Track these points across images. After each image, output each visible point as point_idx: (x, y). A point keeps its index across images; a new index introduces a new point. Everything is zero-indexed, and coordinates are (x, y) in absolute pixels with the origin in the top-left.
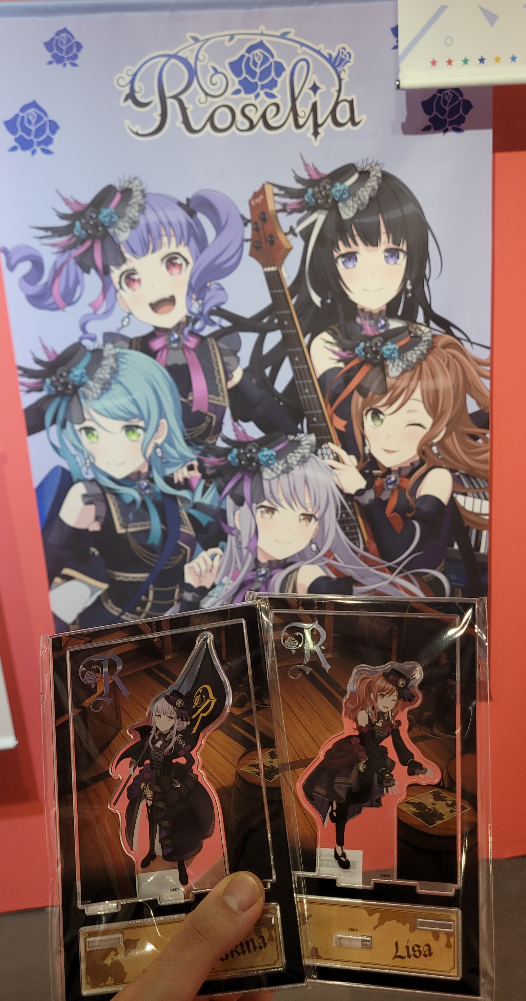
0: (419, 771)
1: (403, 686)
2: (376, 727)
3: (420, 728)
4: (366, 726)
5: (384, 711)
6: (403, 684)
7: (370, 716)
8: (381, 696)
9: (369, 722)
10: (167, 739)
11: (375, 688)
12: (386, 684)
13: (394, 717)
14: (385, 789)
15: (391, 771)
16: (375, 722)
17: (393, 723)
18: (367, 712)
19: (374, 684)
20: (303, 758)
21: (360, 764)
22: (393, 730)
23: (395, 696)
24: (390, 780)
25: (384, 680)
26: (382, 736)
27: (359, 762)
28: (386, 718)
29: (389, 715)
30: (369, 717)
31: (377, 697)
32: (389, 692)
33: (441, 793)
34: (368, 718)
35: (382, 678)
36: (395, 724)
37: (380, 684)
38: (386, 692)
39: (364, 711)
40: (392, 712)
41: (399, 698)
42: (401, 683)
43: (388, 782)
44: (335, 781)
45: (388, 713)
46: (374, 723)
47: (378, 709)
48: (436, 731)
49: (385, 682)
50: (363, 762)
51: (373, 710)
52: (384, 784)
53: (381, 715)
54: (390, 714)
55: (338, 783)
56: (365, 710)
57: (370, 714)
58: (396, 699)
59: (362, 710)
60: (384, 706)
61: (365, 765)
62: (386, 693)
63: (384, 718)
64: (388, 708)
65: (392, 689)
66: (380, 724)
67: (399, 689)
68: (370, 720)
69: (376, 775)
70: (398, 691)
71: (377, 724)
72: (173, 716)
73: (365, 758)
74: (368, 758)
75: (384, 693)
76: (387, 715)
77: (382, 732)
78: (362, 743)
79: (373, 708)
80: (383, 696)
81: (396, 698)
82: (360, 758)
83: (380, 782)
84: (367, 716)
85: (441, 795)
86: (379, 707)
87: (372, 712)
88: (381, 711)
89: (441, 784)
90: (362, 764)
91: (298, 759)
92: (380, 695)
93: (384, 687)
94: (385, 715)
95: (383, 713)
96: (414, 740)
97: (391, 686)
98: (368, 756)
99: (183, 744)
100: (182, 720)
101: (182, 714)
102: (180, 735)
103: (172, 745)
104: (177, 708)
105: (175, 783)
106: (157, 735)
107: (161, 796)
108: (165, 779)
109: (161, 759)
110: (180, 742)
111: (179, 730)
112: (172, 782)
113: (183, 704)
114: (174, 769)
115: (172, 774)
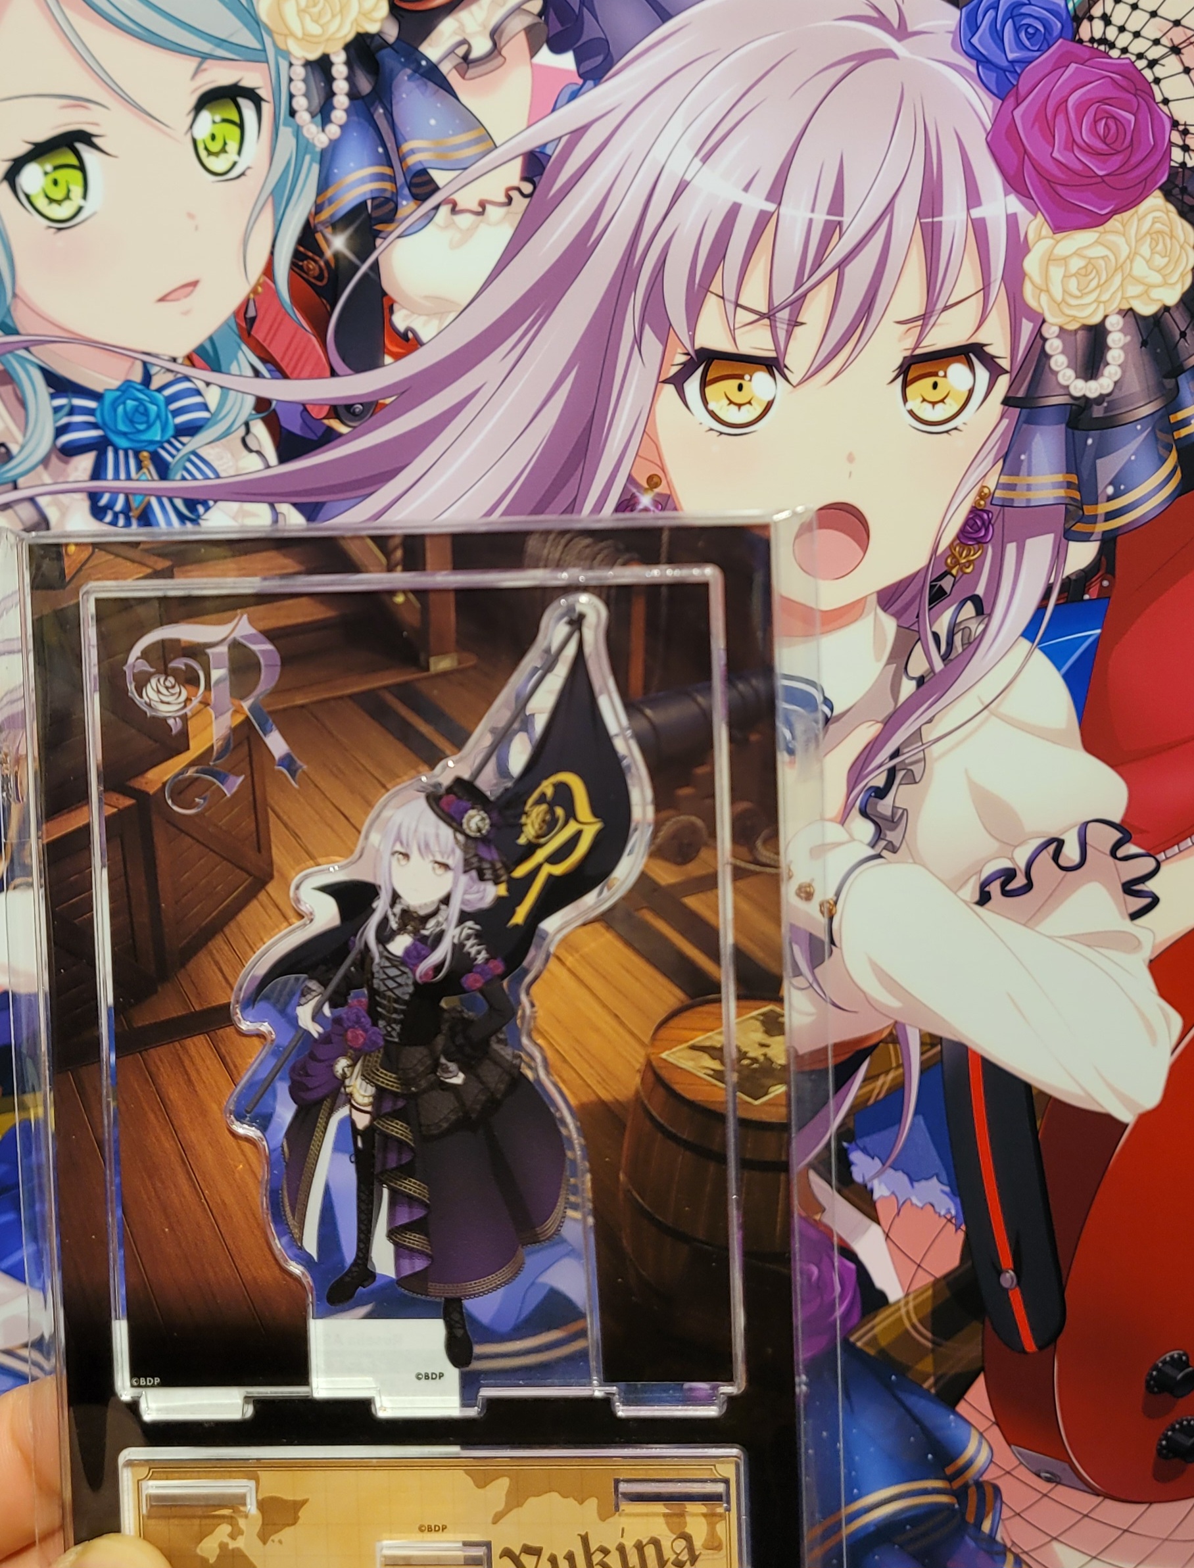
10: (427, 932)
99: (479, 952)
100: (482, 878)
101: (481, 860)
102: (470, 924)
103: (443, 952)
104: (467, 836)
105: (446, 1070)
106: (394, 915)
107: (401, 1104)
108: (416, 1056)
109: (406, 992)
110: (472, 947)
111: (468, 909)
112: (436, 1065)
113: (486, 827)
114: (445, 1027)
115: (440, 1041)
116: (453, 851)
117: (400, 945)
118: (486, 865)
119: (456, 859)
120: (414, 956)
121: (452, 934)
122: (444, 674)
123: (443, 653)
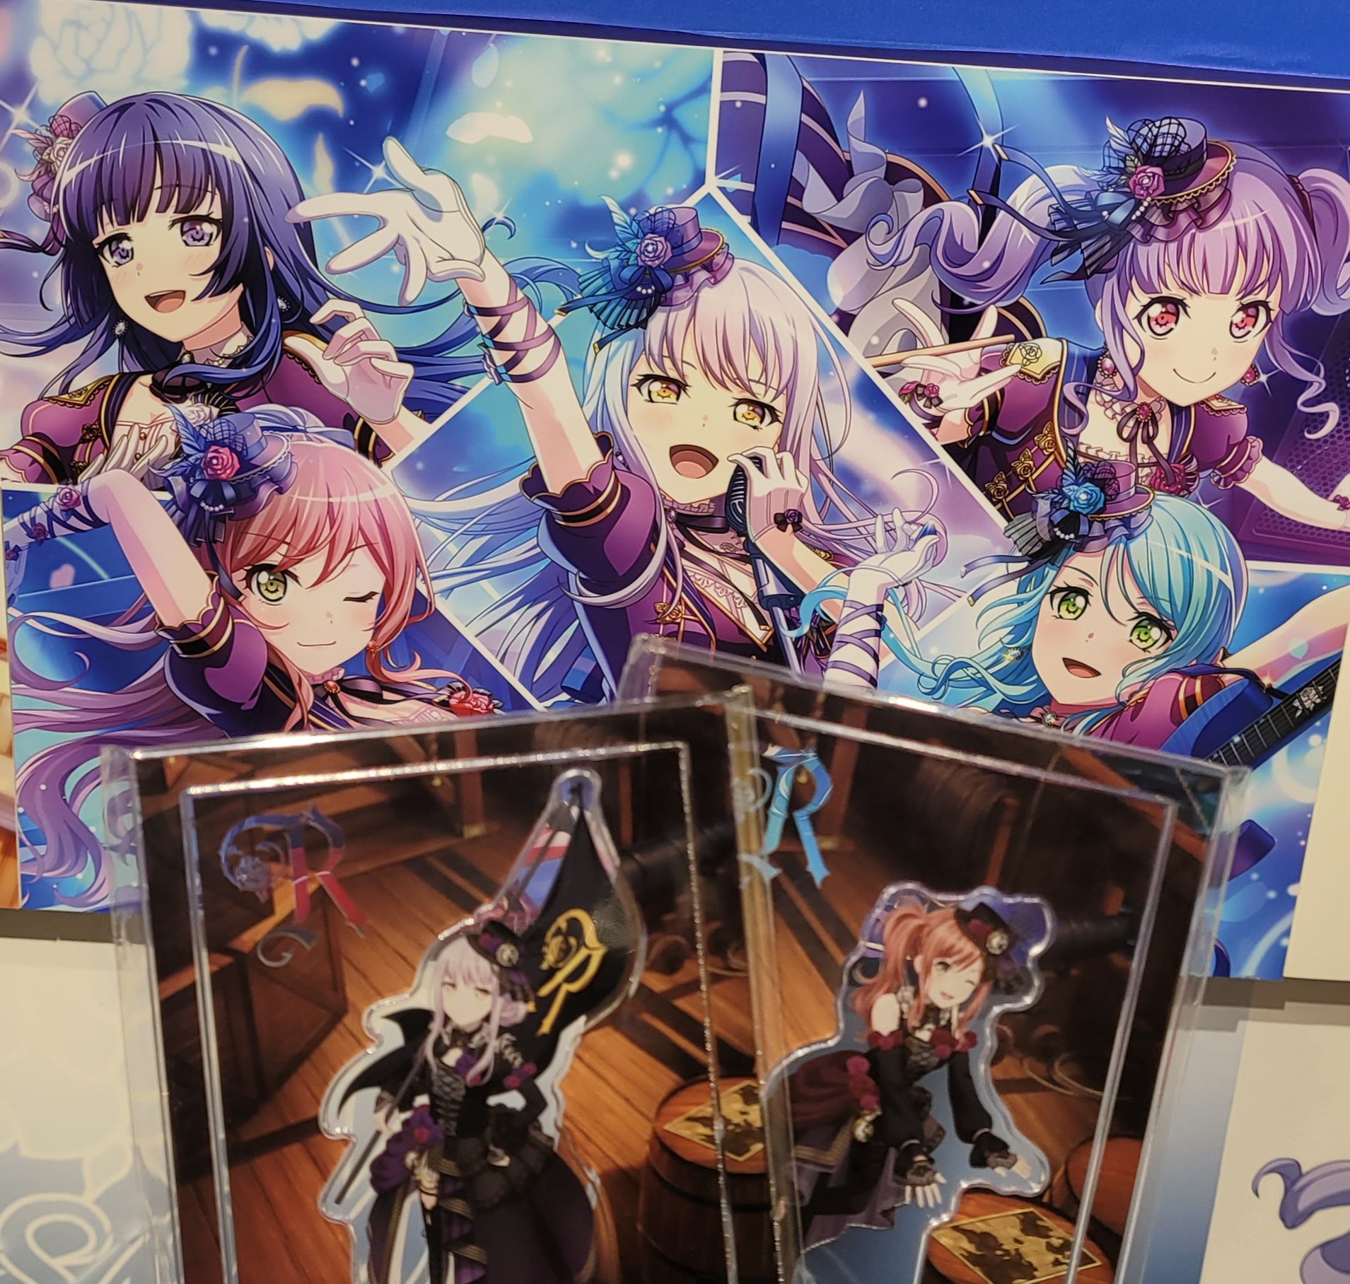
0: (998, 1159)
1: (998, 952)
2: (915, 1042)
5: (941, 1006)
6: (1001, 947)
7: (905, 1011)
8: (940, 966)
10: (472, 1046)
11: (930, 945)
12: (960, 939)
13: (961, 1023)
14: (908, 1189)
15: (931, 1149)
16: (915, 1029)
17: (956, 1036)
18: (900, 999)
19: (929, 933)
21: (859, 1122)
23: (975, 971)
25: (955, 927)
26: (925, 1062)
27: (859, 1117)
28: (943, 1023)
29: (951, 1017)
30: (902, 1013)
31: (931, 968)
32: (963, 961)
35: (952, 922)
36: (962, 1040)
37: (945, 937)
38: (955, 958)
39: (891, 997)
40: (959, 1011)
42: (996, 942)
43: (918, 1175)
45: (951, 1012)
47: (927, 996)
48: (1059, 1074)
49: (958, 934)
50: (869, 1118)
51: (915, 998)
52: (909, 1176)
53: (931, 1012)
54: (955, 1013)
55: (797, 1159)
56: (896, 993)
57: (905, 1007)
58: (976, 981)
59: (888, 992)
60: (943, 994)
61: (870, 1126)
62: (954, 962)
63: (937, 1021)
64: (953, 998)
65: (971, 955)
67: (989, 957)
69: (892, 1155)
70: (986, 962)
72: (489, 987)
73: (874, 1111)
74: (882, 1111)
75: (950, 961)
76: (948, 1015)
77: (926, 1055)
78: (874, 1073)
79: (916, 993)
81: (976, 978)
82: (863, 1109)
83: (901, 1171)
84: (899, 1011)
86: (931, 994)
87: (912, 1003)
89: (1045, 1198)
90: (864, 1124)
92: (939, 963)
93: (953, 946)
94: (943, 1015)
95: (939, 1010)
97: (970, 947)
98: (881, 1106)
99: (515, 1058)
100: (514, 998)
101: (512, 983)
102: (507, 1036)
103: (487, 1060)
104: (501, 966)
105: (495, 1155)
106: (447, 1033)
107: (460, 1185)
108: (470, 1146)
109: (459, 1094)
110: (509, 1055)
111: (505, 1024)
112: (487, 1152)
113: (515, 957)
114: (492, 1121)
115: (489, 1132)
116: (490, 980)
117: (452, 1057)
118: (517, 989)
119: (493, 985)
120: (464, 1065)
121: (494, 1045)
122: (475, 839)
123: (473, 822)
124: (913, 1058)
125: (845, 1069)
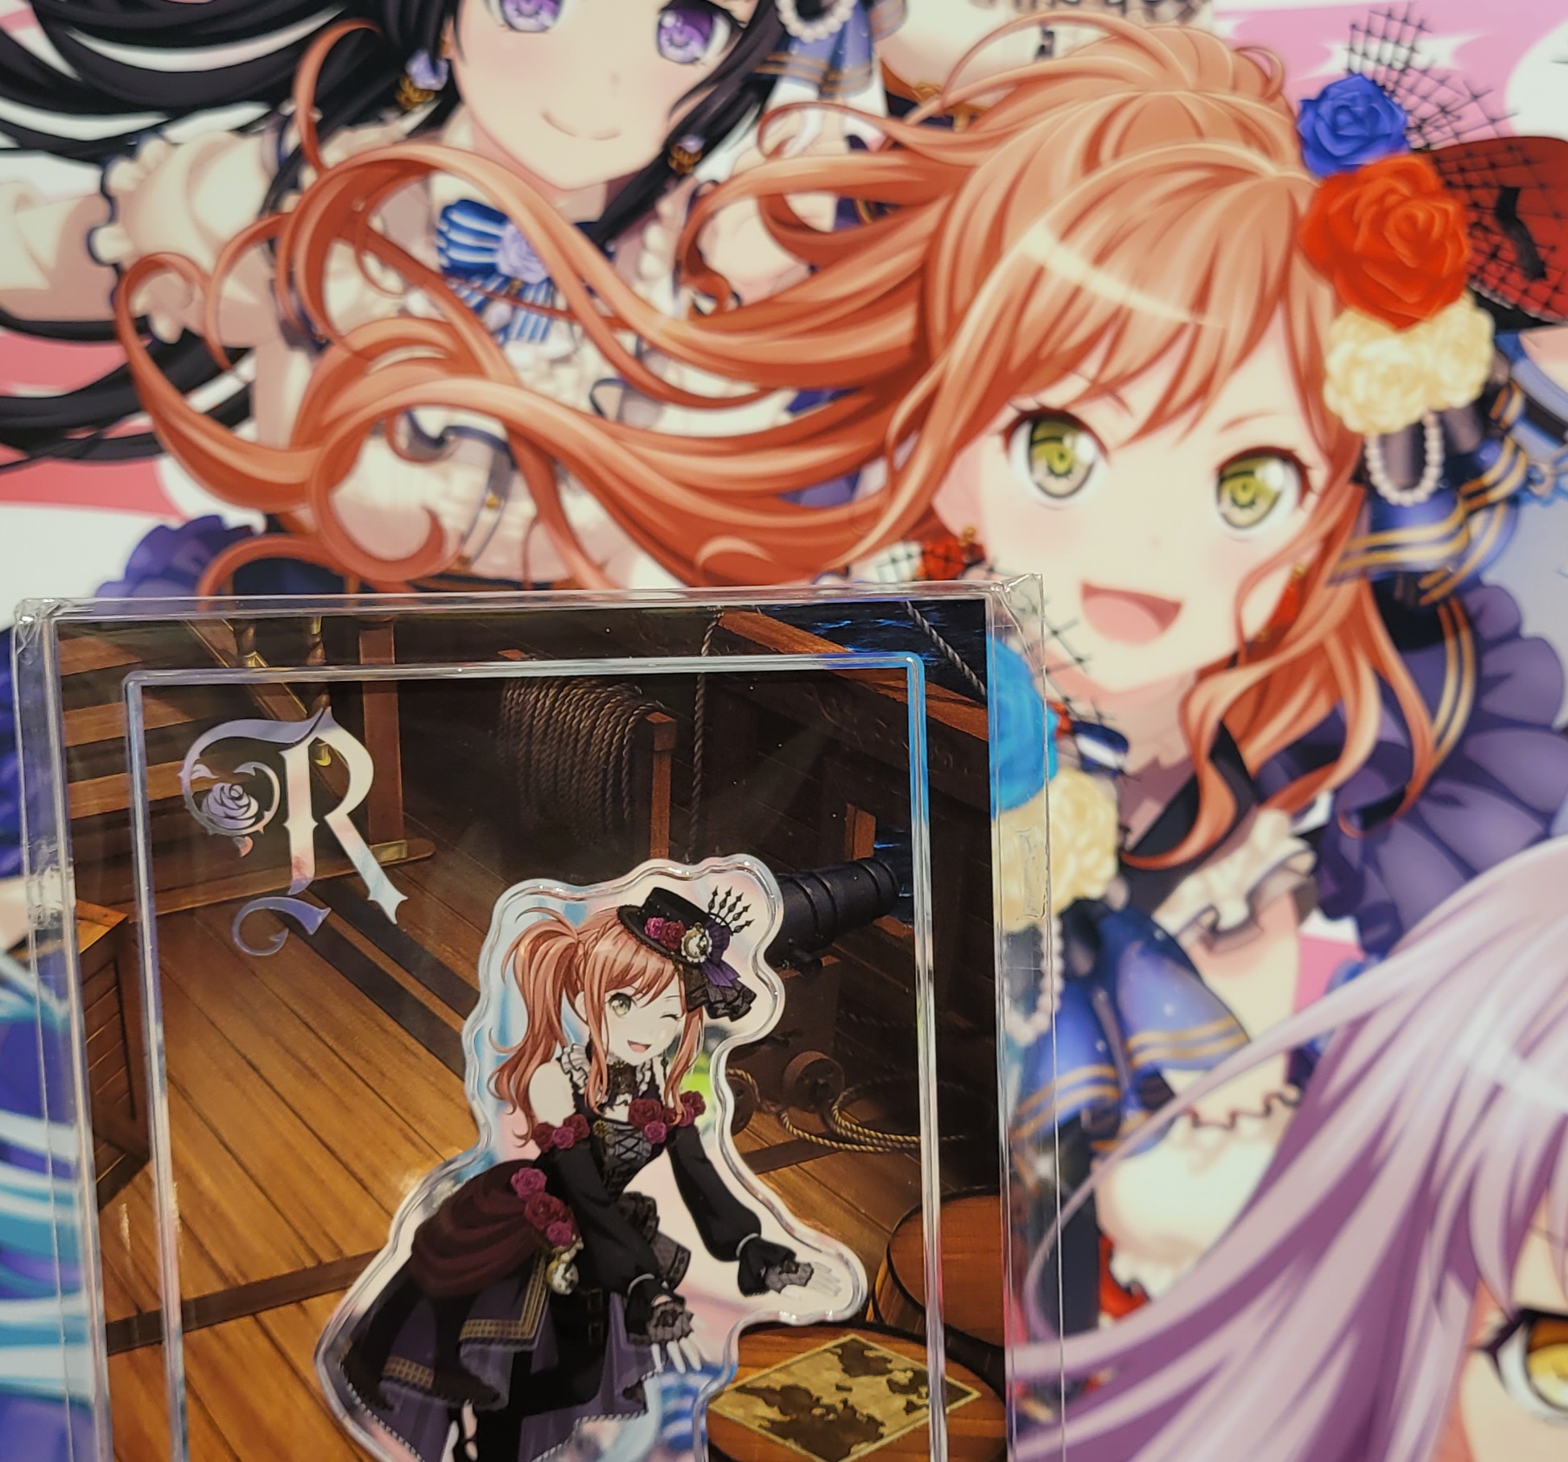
0: (784, 1276)
1: (702, 959)
2: (608, 1125)
3: (778, 1115)
4: (568, 1122)
5: (633, 1063)
6: (703, 951)
7: (580, 1083)
8: (616, 1003)
9: (575, 1106)
11: (592, 975)
12: (637, 951)
13: (673, 1081)
14: (655, 1349)
15: (675, 1283)
16: (602, 1107)
17: (671, 1104)
18: (567, 1067)
19: (586, 954)
20: (327, 1258)
21: (553, 1265)
22: (672, 1133)
23: (673, 996)
24: (675, 1315)
25: (624, 937)
26: (631, 1155)
27: (550, 1259)
28: (644, 1087)
29: (653, 1076)
30: (575, 1087)
31: (602, 1009)
32: (650, 986)
33: (871, 1349)
34: (571, 1091)
35: (619, 928)
36: (680, 1108)
37: (612, 956)
38: (636, 985)
39: (552, 1067)
40: (664, 1063)
41: (691, 1005)
42: (693, 946)
43: (665, 1325)
44: (462, 1337)
45: (651, 1069)
46: (596, 1110)
47: (607, 1053)
48: (843, 1123)
49: (632, 944)
50: (566, 1257)
51: (590, 1060)
52: (651, 1330)
53: (621, 1076)
54: (658, 1069)
55: (475, 1340)
56: (559, 1059)
57: (576, 1075)
58: (678, 1011)
59: (546, 1059)
60: (631, 1043)
61: (573, 1269)
62: (638, 991)
63: (633, 1088)
64: (647, 1046)
65: (660, 973)
66: (619, 1113)
67: (687, 970)
68: (579, 1099)
69: (617, 1304)
70: (686, 979)
71: (609, 1114)
73: (569, 1245)
74: (584, 1241)
75: (629, 991)
76: (648, 1074)
77: (630, 1142)
78: (556, 1185)
79: (590, 1051)
80: (627, 1001)
81: (676, 1006)
82: (552, 1245)
83: (637, 1325)
84: (569, 1085)
85: (870, 1354)
86: (612, 1048)
87: (587, 1068)
88: (619, 1062)
89: (870, 1316)
90: (562, 1268)
91: (310, 1263)
92: (614, 998)
93: (627, 969)
94: (639, 1077)
95: (632, 1070)
96: (761, 1161)
97: (653, 963)
98: (583, 1234)
124: (611, 1151)
125: (510, 1189)
